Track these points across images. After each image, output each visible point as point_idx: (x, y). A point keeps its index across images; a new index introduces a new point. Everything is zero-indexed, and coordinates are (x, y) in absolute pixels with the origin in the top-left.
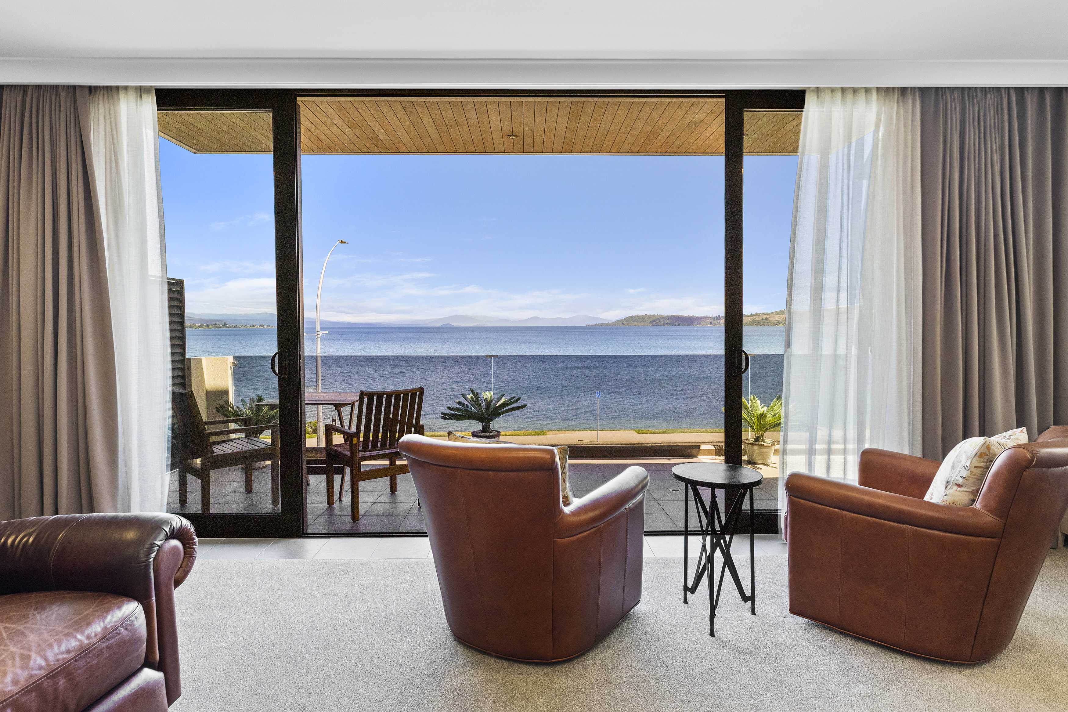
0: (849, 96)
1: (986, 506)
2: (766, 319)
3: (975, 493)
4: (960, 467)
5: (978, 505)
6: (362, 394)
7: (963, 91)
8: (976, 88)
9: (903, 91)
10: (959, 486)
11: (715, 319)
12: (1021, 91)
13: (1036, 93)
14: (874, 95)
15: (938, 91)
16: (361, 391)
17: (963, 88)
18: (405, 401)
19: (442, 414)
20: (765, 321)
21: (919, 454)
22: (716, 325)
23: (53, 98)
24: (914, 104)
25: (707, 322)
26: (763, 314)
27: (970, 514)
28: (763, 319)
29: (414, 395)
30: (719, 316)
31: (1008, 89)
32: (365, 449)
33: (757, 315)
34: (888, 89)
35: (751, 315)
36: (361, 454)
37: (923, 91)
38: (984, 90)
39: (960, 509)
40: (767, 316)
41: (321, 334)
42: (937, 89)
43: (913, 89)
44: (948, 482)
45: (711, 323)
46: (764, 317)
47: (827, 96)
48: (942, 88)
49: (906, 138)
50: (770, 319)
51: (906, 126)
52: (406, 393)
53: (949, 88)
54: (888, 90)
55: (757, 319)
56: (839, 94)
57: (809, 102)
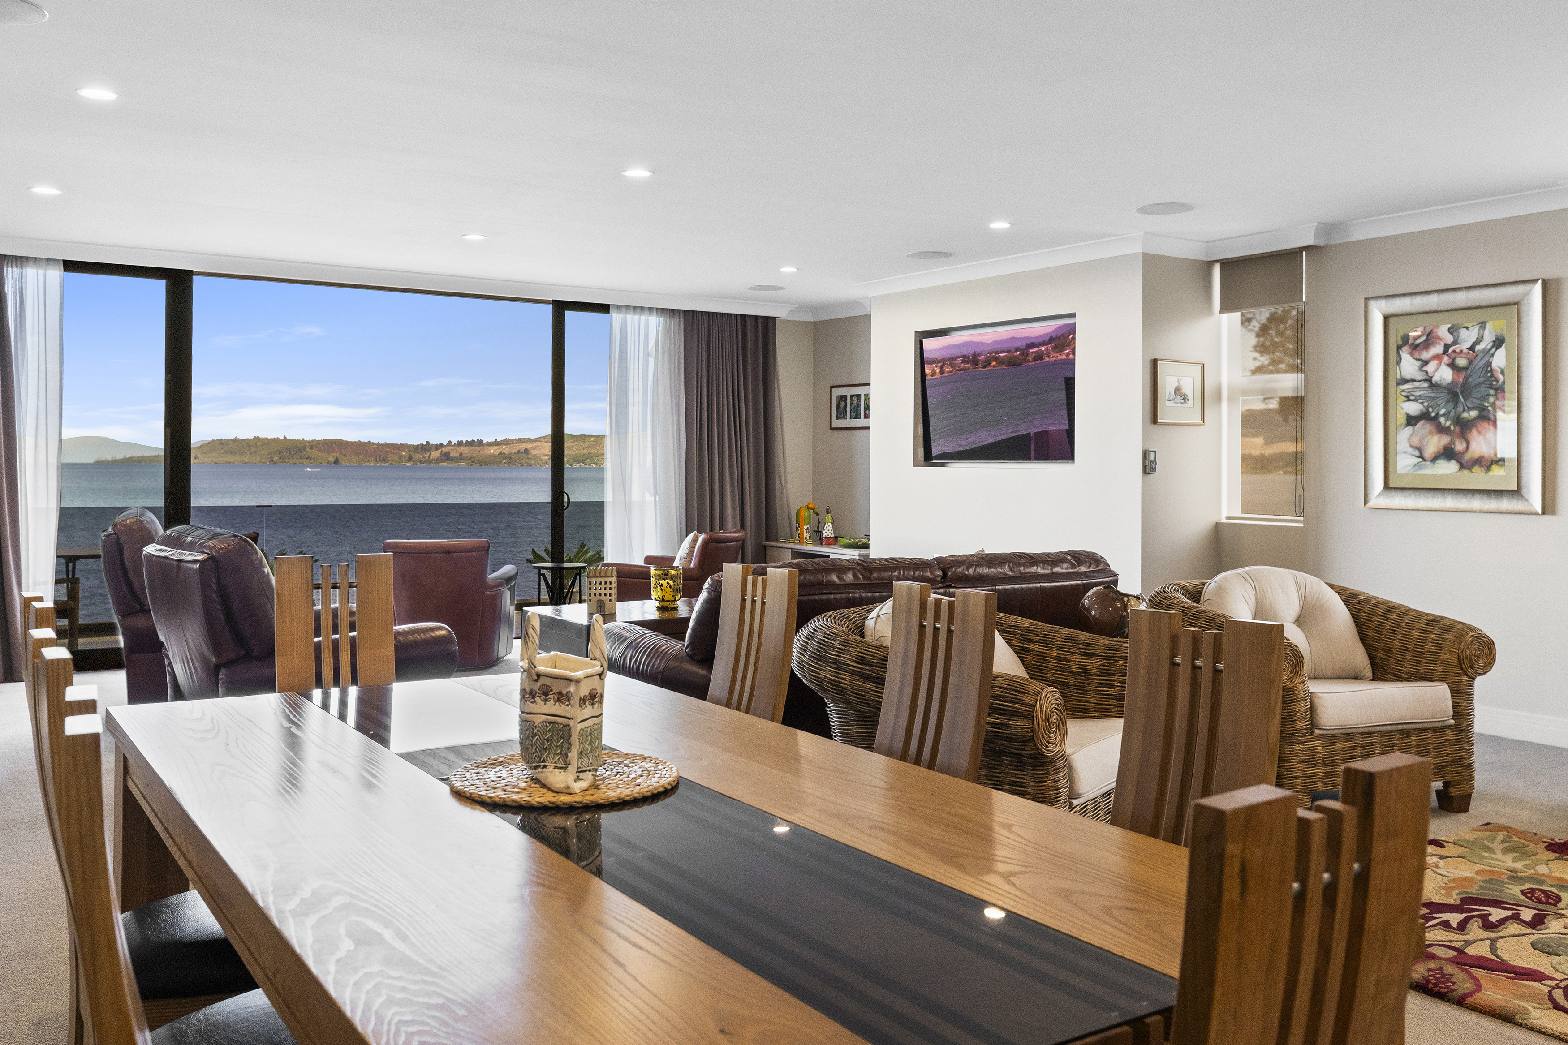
1: (694, 565)
2: (526, 451)
3: (691, 561)
4: (686, 548)
5: (692, 566)
7: (709, 314)
8: (716, 313)
9: (672, 312)
10: (685, 558)
11: (420, 450)
12: (744, 317)
13: (753, 319)
14: (655, 312)
15: (694, 313)
17: (709, 312)
20: (525, 455)
22: (421, 462)
24: (679, 320)
25: (400, 457)
26: (520, 441)
28: (519, 452)
30: (428, 442)
31: (737, 316)
33: (506, 442)
35: (496, 443)
37: (685, 312)
40: (529, 446)
42: (692, 311)
43: (679, 311)
44: (681, 558)
45: (410, 459)
47: (624, 310)
48: (696, 311)
49: (675, 339)
50: (534, 452)
51: (675, 335)
53: (702, 312)
54: (662, 310)
56: (631, 310)
57: (612, 311)
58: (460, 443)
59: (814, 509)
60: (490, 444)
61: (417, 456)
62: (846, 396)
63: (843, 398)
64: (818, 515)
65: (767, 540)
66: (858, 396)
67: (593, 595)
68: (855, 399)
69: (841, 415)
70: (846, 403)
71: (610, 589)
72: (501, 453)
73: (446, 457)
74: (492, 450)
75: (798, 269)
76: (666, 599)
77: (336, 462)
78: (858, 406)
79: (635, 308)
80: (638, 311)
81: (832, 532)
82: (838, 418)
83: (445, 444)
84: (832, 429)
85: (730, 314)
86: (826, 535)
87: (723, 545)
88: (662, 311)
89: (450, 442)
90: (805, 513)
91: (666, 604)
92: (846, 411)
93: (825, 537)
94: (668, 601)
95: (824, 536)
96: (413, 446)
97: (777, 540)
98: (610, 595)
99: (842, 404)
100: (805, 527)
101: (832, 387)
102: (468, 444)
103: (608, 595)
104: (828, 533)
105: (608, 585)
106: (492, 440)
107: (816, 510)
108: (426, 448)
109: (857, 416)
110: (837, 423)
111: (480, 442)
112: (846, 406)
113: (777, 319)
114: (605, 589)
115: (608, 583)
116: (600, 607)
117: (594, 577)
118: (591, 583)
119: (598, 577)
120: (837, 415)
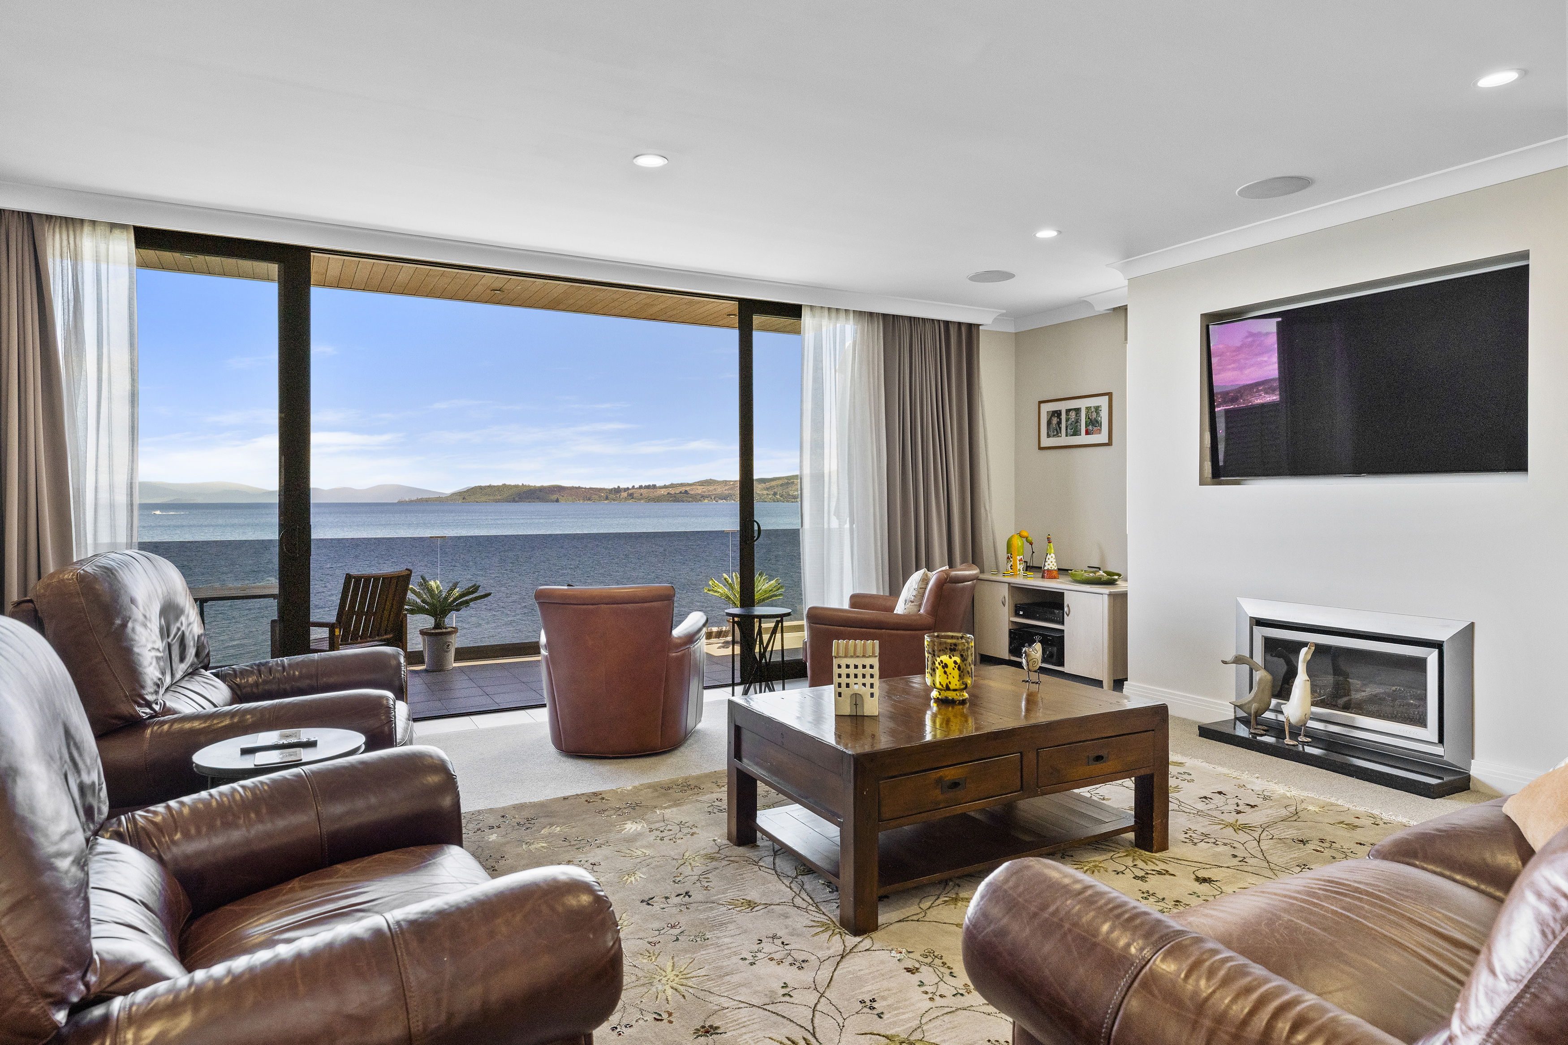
0: (834, 314)
1: (926, 611)
3: (920, 606)
4: (912, 589)
5: (922, 611)
6: (348, 577)
7: (911, 319)
8: (918, 319)
9: (871, 315)
10: (912, 602)
12: (947, 323)
13: (956, 326)
14: (851, 315)
15: (894, 318)
16: (347, 574)
21: (887, 594)
22: (614, 500)
24: (878, 324)
25: (600, 497)
26: (682, 485)
27: (918, 617)
28: (681, 492)
30: (619, 487)
31: (939, 321)
33: (672, 486)
34: (860, 312)
35: (665, 487)
37: (885, 316)
38: (924, 320)
39: (913, 615)
40: (687, 489)
42: (894, 315)
43: (878, 314)
44: (906, 601)
45: (607, 498)
46: (683, 489)
47: (817, 312)
48: (897, 315)
49: (873, 348)
51: (873, 342)
53: (902, 316)
55: (673, 492)
56: (826, 311)
57: (805, 315)
58: (641, 487)
59: (1027, 538)
60: (661, 488)
61: (611, 496)
62: (1060, 411)
63: (1057, 414)
64: (1031, 544)
66: (1078, 411)
67: (844, 685)
68: (1073, 414)
69: (1054, 430)
70: (1061, 419)
71: (872, 676)
72: (668, 493)
73: (631, 496)
74: (663, 492)
76: (952, 687)
77: (557, 501)
78: (1077, 421)
79: (830, 310)
81: (1055, 564)
82: (1049, 436)
83: (630, 487)
84: (1040, 448)
85: (933, 319)
86: (1049, 567)
88: (859, 314)
89: (633, 486)
90: (1018, 542)
91: (951, 695)
92: (1060, 428)
93: (1048, 570)
94: (955, 690)
95: (1046, 568)
96: (609, 490)
98: (872, 686)
99: (1055, 420)
100: (1019, 558)
101: (1040, 402)
102: (648, 487)
103: (868, 685)
104: (1052, 565)
105: (868, 671)
106: (662, 484)
107: (1030, 538)
108: (618, 490)
109: (1076, 433)
110: (1046, 442)
111: (654, 486)
112: (1059, 423)
113: (981, 327)
114: (864, 676)
115: (868, 667)
116: (856, 704)
117: (846, 656)
118: (839, 667)
119: (852, 657)
120: (1048, 433)
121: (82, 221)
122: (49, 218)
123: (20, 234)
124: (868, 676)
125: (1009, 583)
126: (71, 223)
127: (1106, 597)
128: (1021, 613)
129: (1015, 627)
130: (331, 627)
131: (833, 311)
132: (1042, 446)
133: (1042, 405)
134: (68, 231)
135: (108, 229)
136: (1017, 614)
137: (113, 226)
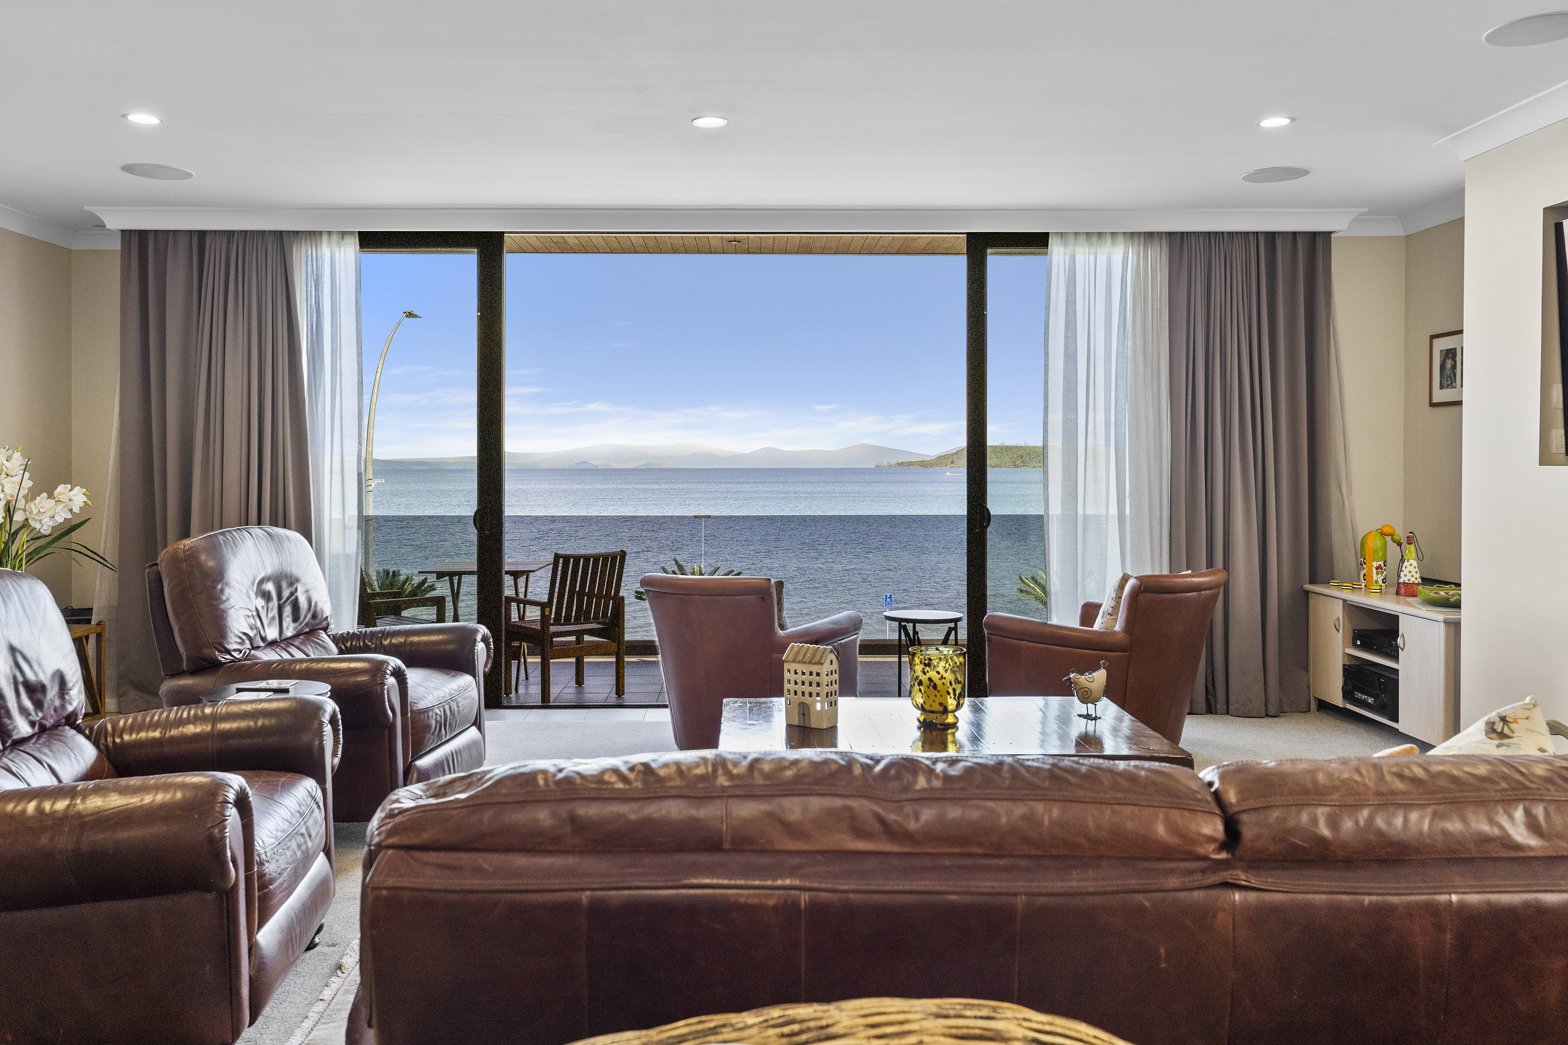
1: (1121, 627)
3: (1116, 620)
5: (1117, 627)
6: (557, 557)
7: (1209, 235)
8: (1223, 233)
9: (1150, 236)
10: (1110, 615)
12: (1271, 236)
13: (1286, 237)
14: (1121, 239)
15: (1184, 236)
16: (556, 555)
17: (1209, 233)
18: (604, 565)
19: (637, 592)
23: (260, 245)
27: (1110, 634)
29: (614, 559)
31: (1257, 234)
32: (557, 622)
36: (553, 629)
37: (1171, 235)
38: (1230, 234)
41: (373, 484)
42: (1182, 233)
43: (1160, 234)
47: (1072, 239)
48: (1187, 233)
52: (605, 557)
53: (1193, 233)
54: (1132, 234)
56: (1084, 237)
57: (1052, 244)
59: (1392, 535)
62: (1455, 349)
63: (1451, 353)
64: (1399, 544)
65: (1313, 581)
69: (1447, 381)
70: (1455, 362)
71: (818, 684)
75: (1293, 120)
79: (1088, 235)
80: (1095, 239)
81: (1417, 576)
82: (1442, 387)
84: (1432, 405)
85: (1247, 233)
86: (1406, 579)
87: (1170, 596)
90: (1375, 542)
91: (933, 718)
92: (1455, 375)
93: (1404, 583)
95: (1401, 581)
97: (1327, 582)
98: (818, 695)
99: (1449, 364)
100: (1375, 564)
101: (1432, 337)
103: (815, 694)
104: (1409, 576)
105: (815, 678)
107: (1396, 537)
110: (1440, 396)
112: (1454, 367)
113: (1332, 236)
114: (811, 684)
115: (814, 674)
116: (804, 714)
117: (794, 661)
118: (789, 671)
119: (799, 662)
120: (1441, 382)
121: (321, 233)
122: (296, 233)
123: (275, 250)
124: (814, 685)
125: (1344, 601)
126: (313, 236)
127: (1442, 625)
128: (1359, 643)
129: (1354, 662)
130: (543, 606)
131: (1095, 237)
132: (1435, 401)
133: (1435, 341)
134: (311, 243)
135: (340, 237)
136: (1355, 645)
137: (343, 234)
